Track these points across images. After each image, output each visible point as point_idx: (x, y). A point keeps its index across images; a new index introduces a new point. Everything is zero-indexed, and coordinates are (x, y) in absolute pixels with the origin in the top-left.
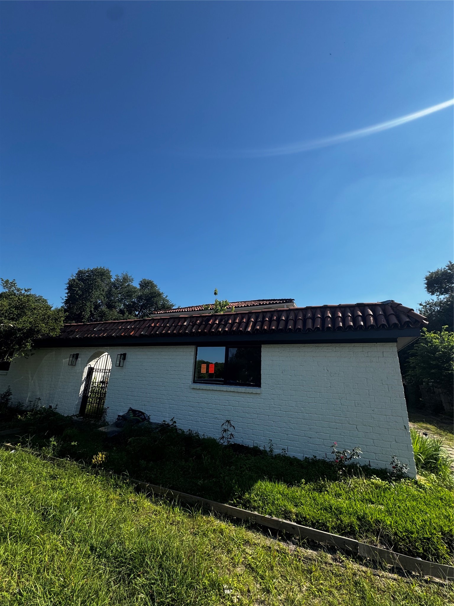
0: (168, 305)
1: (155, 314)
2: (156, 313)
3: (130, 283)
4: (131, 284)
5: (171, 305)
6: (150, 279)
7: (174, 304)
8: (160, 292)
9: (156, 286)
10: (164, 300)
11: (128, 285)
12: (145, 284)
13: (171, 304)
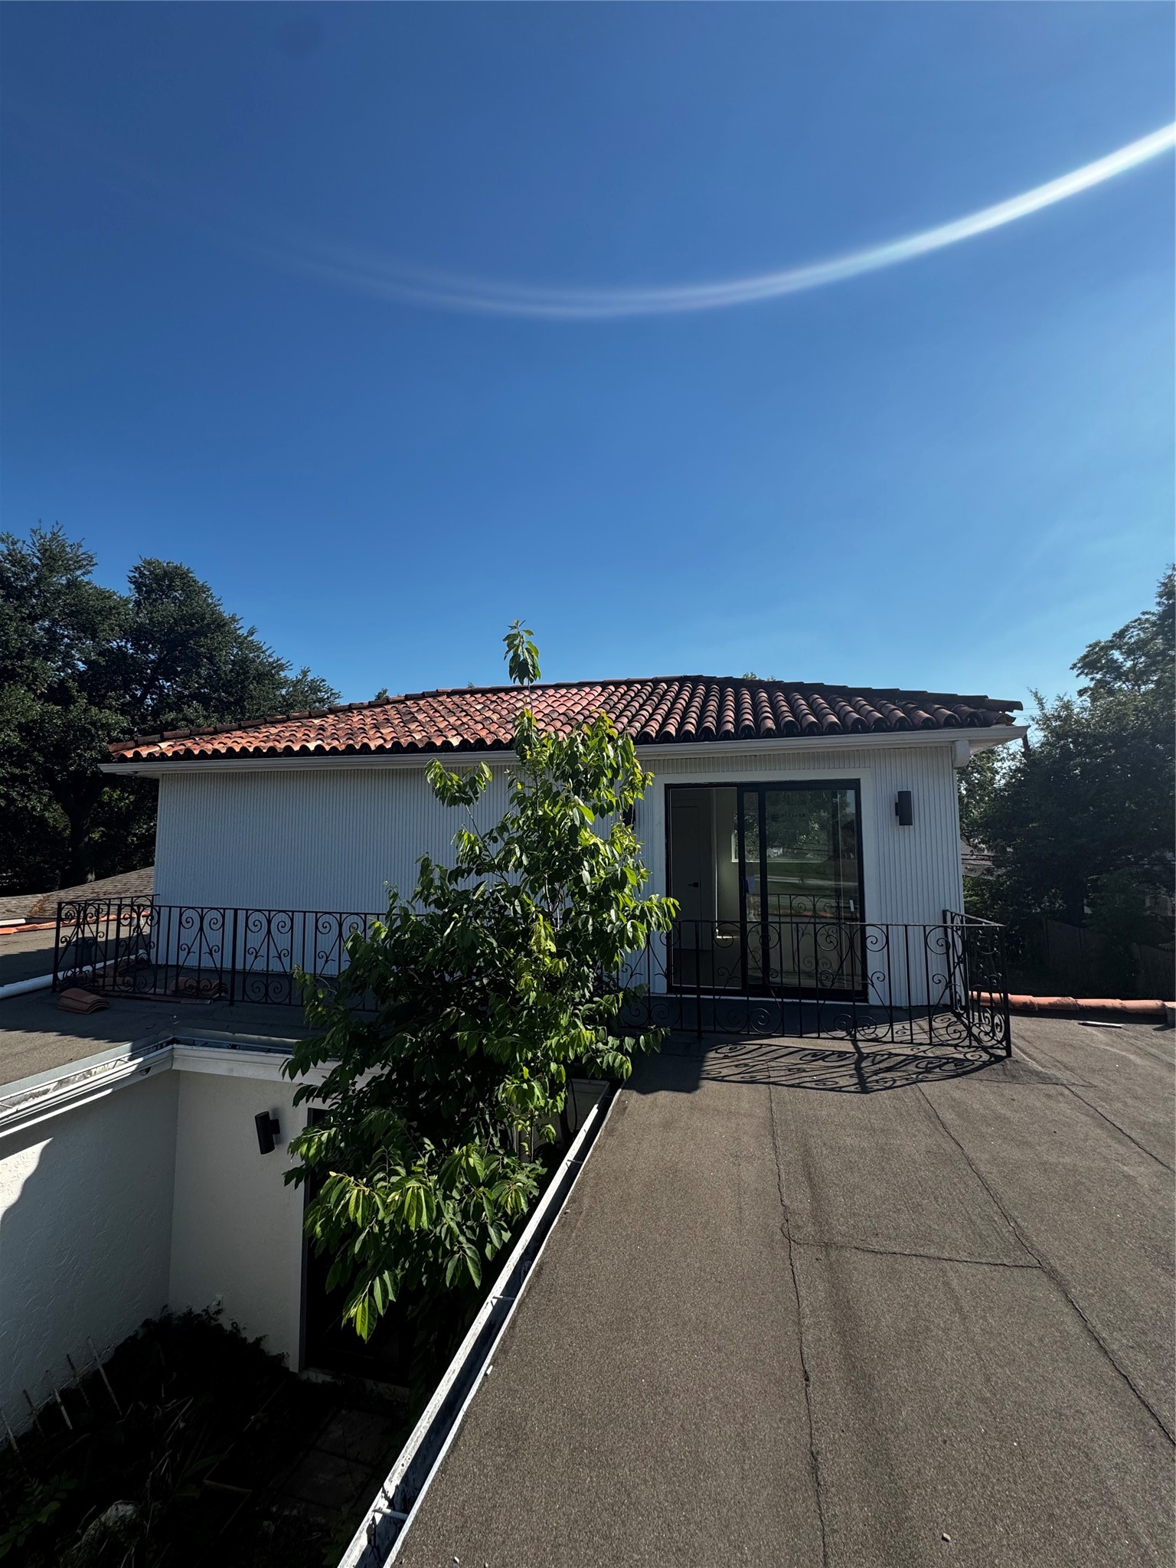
0: (261, 663)
1: (123, 759)
2: (129, 754)
3: (79, 573)
4: (86, 579)
5: (271, 664)
6: (177, 563)
7: (283, 661)
8: (220, 614)
9: (204, 589)
10: (241, 642)
11: (72, 584)
12: (158, 579)
13: (270, 660)
